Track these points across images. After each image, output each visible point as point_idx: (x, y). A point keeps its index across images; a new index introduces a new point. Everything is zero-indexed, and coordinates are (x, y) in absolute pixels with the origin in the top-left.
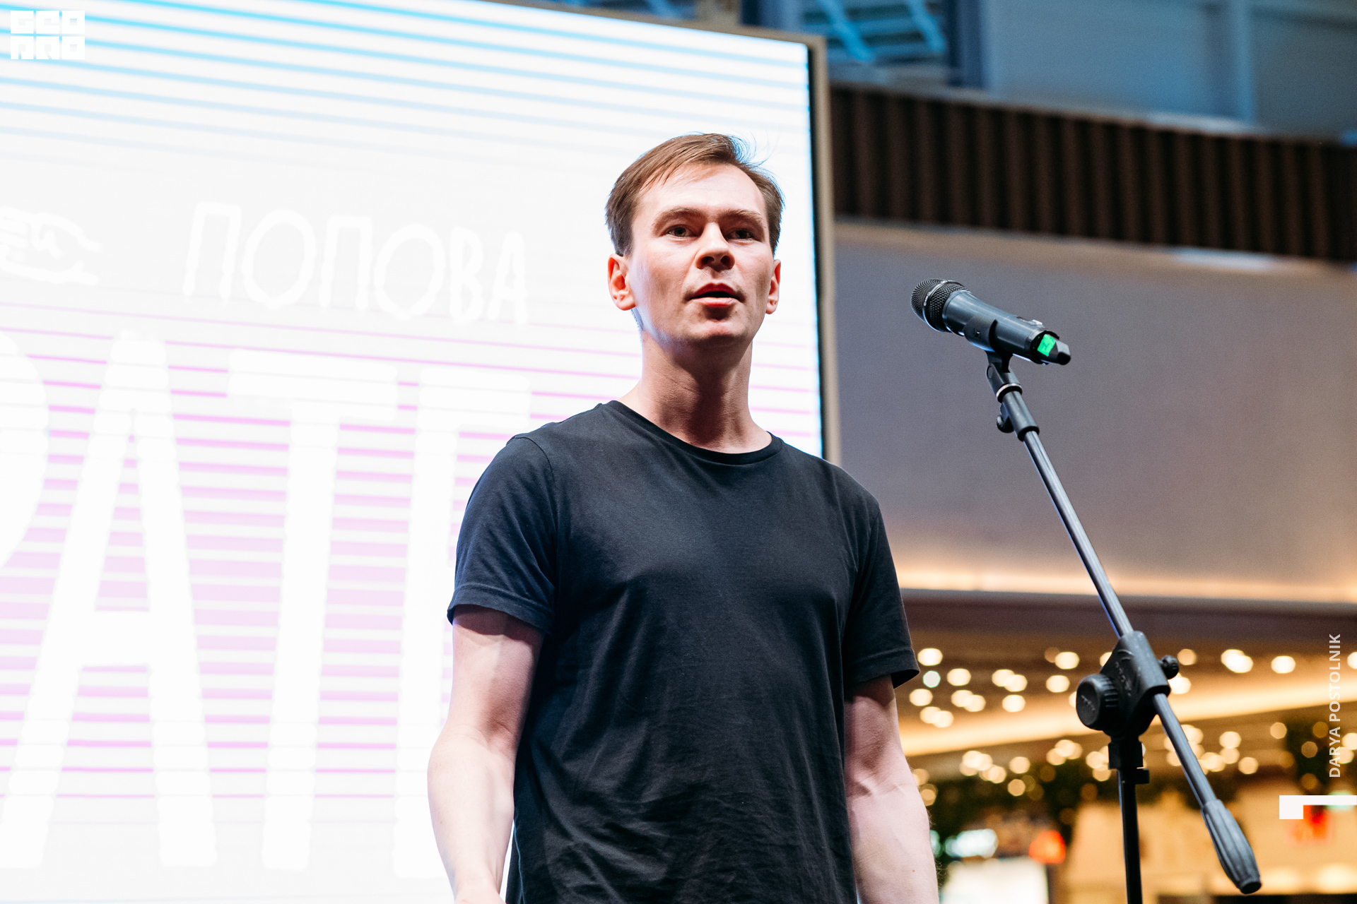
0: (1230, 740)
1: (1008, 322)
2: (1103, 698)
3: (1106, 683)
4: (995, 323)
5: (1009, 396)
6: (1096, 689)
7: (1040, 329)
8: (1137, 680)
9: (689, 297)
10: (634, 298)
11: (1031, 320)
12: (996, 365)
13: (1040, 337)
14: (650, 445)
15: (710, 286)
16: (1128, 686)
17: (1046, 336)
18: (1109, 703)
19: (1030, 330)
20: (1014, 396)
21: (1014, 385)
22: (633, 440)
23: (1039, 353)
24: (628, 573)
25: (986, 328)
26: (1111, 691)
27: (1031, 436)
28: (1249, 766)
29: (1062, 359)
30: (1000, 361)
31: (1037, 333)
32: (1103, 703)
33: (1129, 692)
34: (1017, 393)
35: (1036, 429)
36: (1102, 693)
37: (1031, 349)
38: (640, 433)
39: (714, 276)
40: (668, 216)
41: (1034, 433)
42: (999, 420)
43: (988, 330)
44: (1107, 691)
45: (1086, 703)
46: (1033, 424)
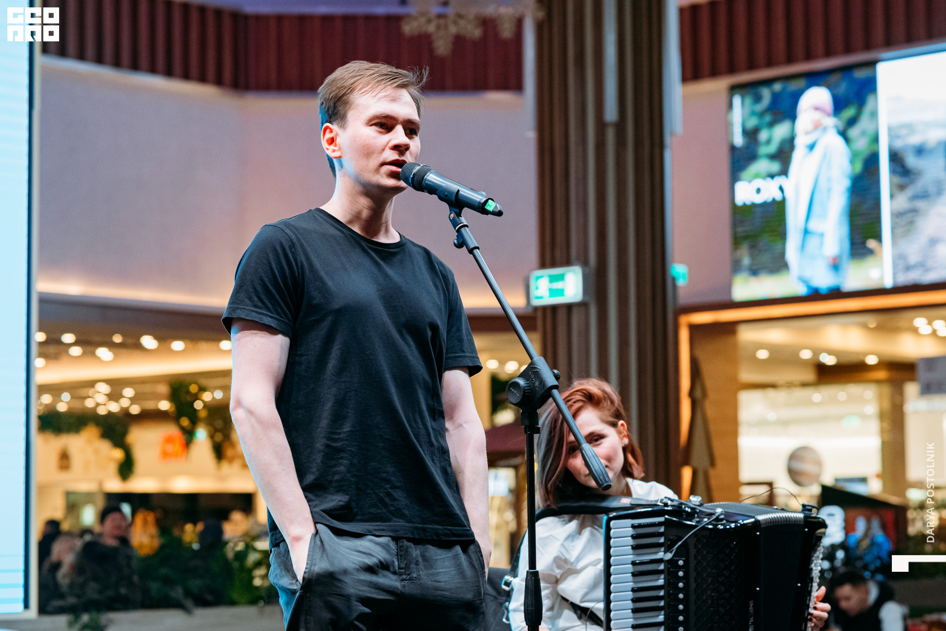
0: (129, 392)
1: (466, 192)
2: (524, 390)
3: (525, 382)
4: (458, 191)
5: (463, 230)
6: (521, 385)
7: (486, 197)
8: (542, 382)
9: (384, 164)
10: (341, 153)
11: (480, 191)
12: (455, 212)
13: (486, 201)
14: (342, 235)
15: (397, 160)
16: (537, 384)
17: (490, 201)
18: (527, 392)
19: (479, 198)
20: (465, 229)
21: (465, 224)
22: (333, 231)
23: (486, 209)
24: (336, 305)
25: (454, 193)
26: (528, 386)
27: (476, 252)
28: (135, 410)
29: (499, 214)
30: (458, 211)
31: (485, 199)
32: (524, 393)
33: (537, 387)
34: (466, 228)
35: (478, 248)
36: (524, 388)
37: (481, 208)
38: (336, 228)
39: (399, 156)
40: (377, 117)
41: (477, 250)
42: (456, 241)
43: (455, 195)
44: (526, 387)
45: (513, 392)
46: (477, 245)
